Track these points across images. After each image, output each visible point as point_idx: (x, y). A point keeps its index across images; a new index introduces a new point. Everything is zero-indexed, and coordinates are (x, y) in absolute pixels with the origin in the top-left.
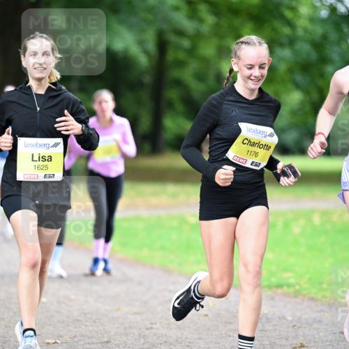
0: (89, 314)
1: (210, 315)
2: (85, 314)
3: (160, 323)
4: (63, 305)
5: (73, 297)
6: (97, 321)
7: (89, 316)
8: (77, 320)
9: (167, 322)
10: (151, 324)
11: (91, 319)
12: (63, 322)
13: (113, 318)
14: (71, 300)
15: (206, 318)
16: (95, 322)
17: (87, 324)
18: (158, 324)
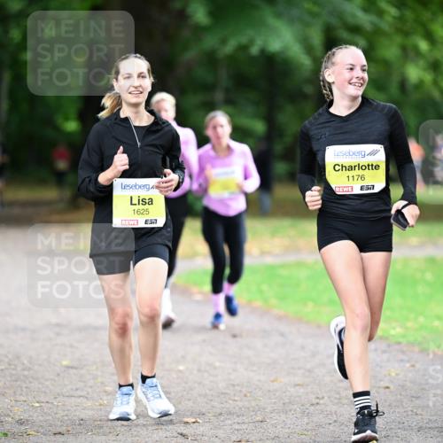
0: (238, 385)
1: (392, 387)
2: (234, 385)
3: (329, 397)
4: (206, 375)
5: (217, 364)
6: (248, 395)
7: (238, 388)
8: (222, 393)
9: (338, 396)
10: (318, 398)
11: (241, 391)
12: (206, 395)
13: (269, 391)
14: (215, 368)
15: (387, 390)
16: (245, 396)
17: (236, 398)
18: (326, 398)
